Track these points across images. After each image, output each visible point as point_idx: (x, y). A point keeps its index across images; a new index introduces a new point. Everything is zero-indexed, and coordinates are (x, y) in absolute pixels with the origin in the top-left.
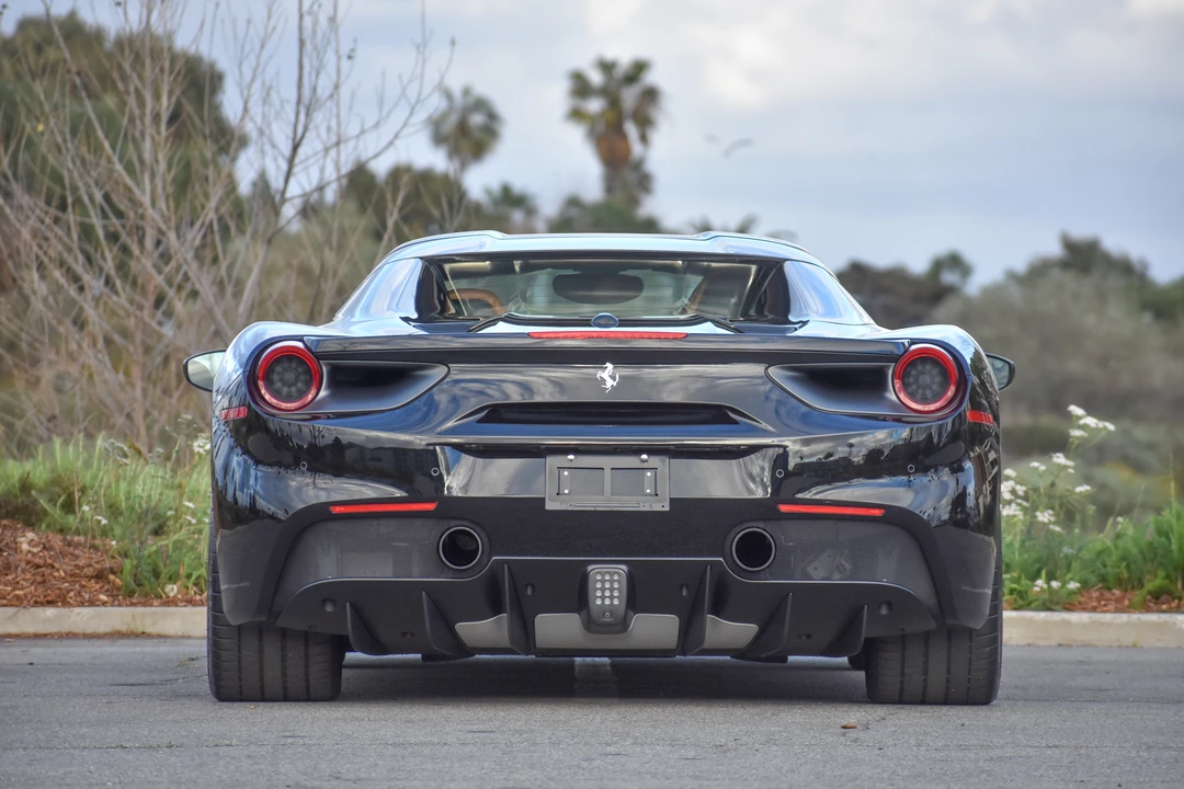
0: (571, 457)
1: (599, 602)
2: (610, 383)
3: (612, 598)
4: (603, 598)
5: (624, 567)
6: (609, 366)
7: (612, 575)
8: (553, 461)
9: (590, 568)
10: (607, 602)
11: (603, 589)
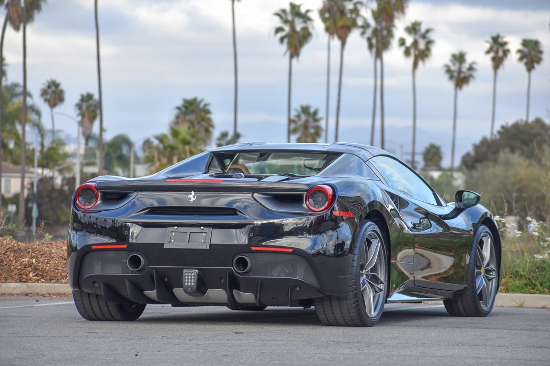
0: (176, 228)
1: (186, 284)
2: (193, 199)
3: (191, 282)
4: (188, 282)
5: (197, 271)
6: (193, 193)
7: (192, 273)
8: (170, 229)
9: (184, 270)
10: (189, 284)
11: (188, 279)
